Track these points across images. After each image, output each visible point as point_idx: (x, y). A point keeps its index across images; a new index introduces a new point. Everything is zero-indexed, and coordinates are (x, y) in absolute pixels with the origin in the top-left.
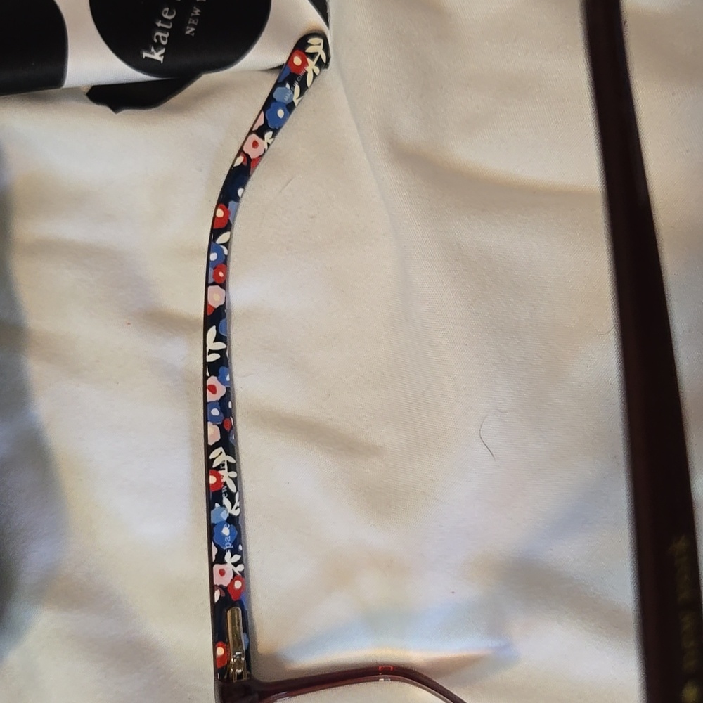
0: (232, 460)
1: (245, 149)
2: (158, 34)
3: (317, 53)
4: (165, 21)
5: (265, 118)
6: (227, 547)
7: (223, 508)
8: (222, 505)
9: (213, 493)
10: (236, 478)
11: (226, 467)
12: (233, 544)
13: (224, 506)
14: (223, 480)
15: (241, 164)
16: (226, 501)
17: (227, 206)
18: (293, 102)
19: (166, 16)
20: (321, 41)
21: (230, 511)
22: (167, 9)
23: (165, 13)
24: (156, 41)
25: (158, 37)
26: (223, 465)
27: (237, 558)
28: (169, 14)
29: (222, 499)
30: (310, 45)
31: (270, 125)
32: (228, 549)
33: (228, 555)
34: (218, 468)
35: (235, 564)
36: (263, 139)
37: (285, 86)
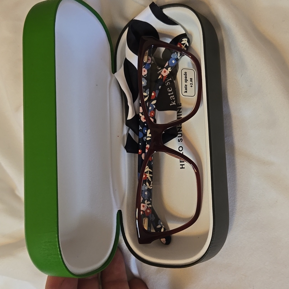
0: (151, 170)
1: (162, 74)
2: (171, 97)
3: (185, 43)
4: (170, 92)
5: (168, 63)
6: (146, 198)
7: (146, 186)
8: (146, 185)
9: (143, 180)
10: (152, 177)
11: (148, 173)
12: (148, 198)
13: (147, 185)
14: (147, 177)
15: (160, 78)
16: (147, 184)
17: (155, 92)
18: (178, 58)
19: (169, 91)
20: (187, 39)
21: (148, 187)
22: (168, 89)
23: (168, 90)
24: (171, 99)
25: (171, 98)
26: (148, 172)
27: (149, 202)
28: (170, 90)
29: (146, 183)
30: (183, 41)
31: (170, 65)
32: (146, 199)
33: (146, 202)
34: (146, 173)
35: (148, 204)
36: (168, 70)
37: (175, 53)
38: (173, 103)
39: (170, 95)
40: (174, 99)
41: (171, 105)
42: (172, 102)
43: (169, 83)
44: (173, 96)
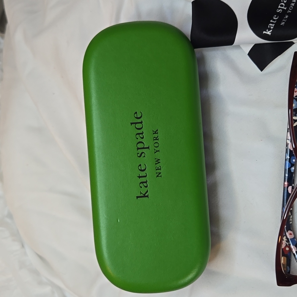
2: (270, 24)
19: (275, 18)
22: (275, 16)
23: (274, 17)
25: (270, 26)
33: (284, 238)
38: (267, 32)
39: (272, 22)
40: (272, 28)
41: (264, 32)
42: (267, 30)
43: (281, 11)
44: (273, 25)
